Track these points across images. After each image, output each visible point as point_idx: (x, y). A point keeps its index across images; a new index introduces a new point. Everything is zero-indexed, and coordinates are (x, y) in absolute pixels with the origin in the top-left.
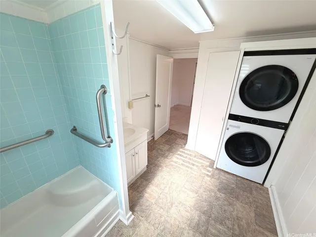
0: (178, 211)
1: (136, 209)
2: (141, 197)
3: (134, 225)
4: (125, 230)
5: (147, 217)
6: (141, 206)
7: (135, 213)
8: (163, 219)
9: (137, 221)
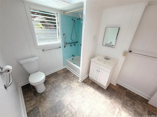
0: (80, 99)
1: (83, 83)
2: (88, 85)
3: (78, 82)
4: (77, 80)
5: (80, 86)
6: (84, 85)
7: (82, 83)
8: (78, 91)
9: (79, 83)
